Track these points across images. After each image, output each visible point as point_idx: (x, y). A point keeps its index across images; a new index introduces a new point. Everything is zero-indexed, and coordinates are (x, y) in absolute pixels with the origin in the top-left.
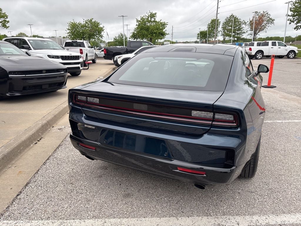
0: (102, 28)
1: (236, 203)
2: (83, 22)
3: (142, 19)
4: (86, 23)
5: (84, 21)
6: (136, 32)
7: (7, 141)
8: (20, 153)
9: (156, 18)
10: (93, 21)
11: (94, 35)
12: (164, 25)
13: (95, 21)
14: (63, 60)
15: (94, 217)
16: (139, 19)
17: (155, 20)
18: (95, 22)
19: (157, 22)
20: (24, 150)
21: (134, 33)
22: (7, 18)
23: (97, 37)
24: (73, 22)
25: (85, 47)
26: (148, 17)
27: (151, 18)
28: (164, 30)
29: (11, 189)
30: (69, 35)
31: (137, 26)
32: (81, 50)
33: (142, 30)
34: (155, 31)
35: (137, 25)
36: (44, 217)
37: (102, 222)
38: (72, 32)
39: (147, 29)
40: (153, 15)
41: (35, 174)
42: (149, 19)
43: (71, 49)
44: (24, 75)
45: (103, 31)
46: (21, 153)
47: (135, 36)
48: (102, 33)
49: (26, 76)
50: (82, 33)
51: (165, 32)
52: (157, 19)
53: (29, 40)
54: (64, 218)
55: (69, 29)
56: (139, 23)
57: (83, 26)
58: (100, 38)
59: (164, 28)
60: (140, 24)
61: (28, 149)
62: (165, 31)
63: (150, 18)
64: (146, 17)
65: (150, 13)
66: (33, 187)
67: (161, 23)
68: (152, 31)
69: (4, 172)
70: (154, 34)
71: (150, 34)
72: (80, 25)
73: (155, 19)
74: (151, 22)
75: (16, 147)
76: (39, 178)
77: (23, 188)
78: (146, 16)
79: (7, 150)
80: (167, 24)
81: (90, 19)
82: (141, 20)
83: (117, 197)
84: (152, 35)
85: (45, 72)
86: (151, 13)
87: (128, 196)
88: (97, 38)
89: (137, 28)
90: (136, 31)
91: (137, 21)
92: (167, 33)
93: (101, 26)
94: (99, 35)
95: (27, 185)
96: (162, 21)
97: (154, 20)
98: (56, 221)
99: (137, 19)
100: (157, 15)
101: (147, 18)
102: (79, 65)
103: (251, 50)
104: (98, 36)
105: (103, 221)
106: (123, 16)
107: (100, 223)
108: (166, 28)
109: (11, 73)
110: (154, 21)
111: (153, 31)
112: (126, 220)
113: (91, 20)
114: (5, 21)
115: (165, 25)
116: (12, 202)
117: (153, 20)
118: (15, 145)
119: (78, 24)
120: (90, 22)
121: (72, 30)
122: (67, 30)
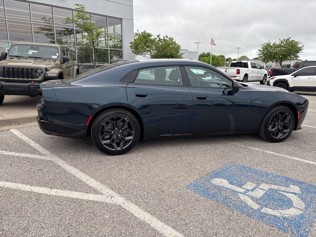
0: (300, 48)
2: (278, 43)
4: (282, 43)
5: (280, 40)
10: (291, 40)
13: (293, 40)
24: (268, 43)
25: (248, 68)
32: (238, 70)
38: (264, 52)
45: (301, 51)
48: (299, 54)
57: (279, 46)
81: (286, 39)
113: (288, 40)
119: (273, 44)
120: (286, 41)
121: (264, 50)
122: (258, 51)
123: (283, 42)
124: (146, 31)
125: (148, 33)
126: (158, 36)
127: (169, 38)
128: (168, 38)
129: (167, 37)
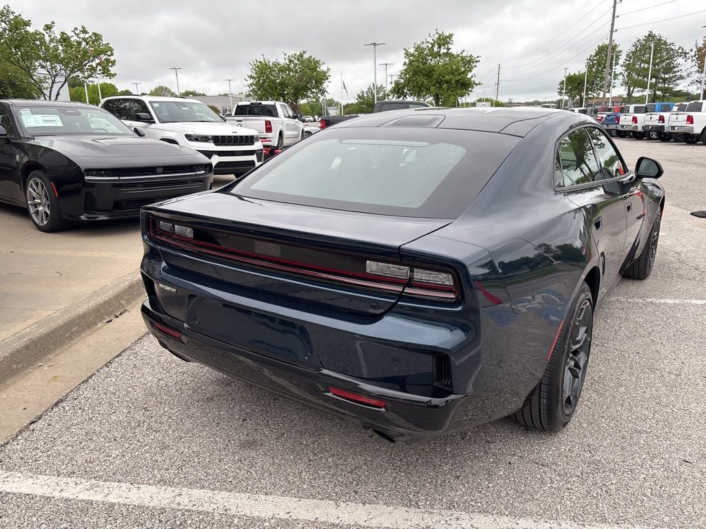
0: (324, 73)
1: (490, 485)
2: (283, 61)
3: (418, 48)
4: (290, 61)
5: (285, 57)
6: (402, 81)
7: (49, 312)
8: (70, 338)
9: (450, 46)
10: (306, 56)
11: (306, 89)
12: (469, 62)
13: (311, 57)
14: (216, 145)
15: (162, 482)
16: (412, 51)
17: (450, 52)
18: (309, 60)
19: (453, 55)
20: (79, 333)
21: (397, 83)
22: (112, 55)
23: (314, 92)
24: (262, 60)
25: (278, 116)
26: (433, 45)
27: (440, 48)
28: (469, 75)
29: (24, 409)
30: (251, 88)
31: (405, 67)
32: (268, 123)
33: (416, 74)
34: (447, 77)
35: (405, 64)
36: (65, 471)
37: (173, 494)
38: (258, 81)
39: (429, 73)
40: (444, 40)
41: (83, 383)
42: (435, 49)
43: (246, 120)
44: (118, 178)
45: (327, 79)
46: (72, 339)
47: (399, 89)
48: (325, 85)
49: (121, 178)
50: (281, 84)
51: (472, 80)
52: (455, 50)
53: (151, 102)
54: (101, 477)
55: (251, 77)
56: (411, 58)
57: (282, 70)
58: (319, 95)
59: (470, 71)
60: (413, 61)
61: (88, 332)
62: (472, 77)
63: (437, 46)
64: (428, 44)
65: (437, 36)
66: (68, 408)
67: (463, 59)
68: (441, 77)
69: (27, 374)
70: (445, 85)
71: (434, 85)
72: (276, 66)
73: (448, 49)
74: (440, 55)
75: (61, 327)
76: (86, 392)
77: (47, 410)
78: (428, 42)
79: (42, 331)
80: (478, 59)
81: (298, 54)
82: (416, 51)
83: (227, 445)
84: (440, 88)
85: (160, 170)
86: (440, 35)
87: (250, 445)
88: (312, 95)
89: (405, 70)
90: (402, 78)
91: (407, 54)
92: (477, 82)
93: (323, 68)
94: (317, 87)
95: (56, 404)
96: (464, 54)
97: (445, 51)
98: (83, 481)
99: (405, 50)
100: (454, 38)
101: (430, 46)
102: (254, 158)
103: (692, 123)
104: (314, 90)
105: (177, 492)
106: (375, 44)
107: (167, 495)
108: (474, 70)
109: (90, 171)
110: (447, 54)
111: (443, 77)
112: (224, 494)
113: (301, 55)
114: (108, 61)
115: (473, 62)
116: (17, 436)
117: (443, 51)
118: (60, 322)
119: (273, 64)
120: (298, 59)
121: (259, 77)
122: (248, 79)
123: (293, 61)
124: (11, 9)
125: (17, 14)
126: (48, 28)
127: (91, 34)
128: (87, 36)
129: (84, 31)
